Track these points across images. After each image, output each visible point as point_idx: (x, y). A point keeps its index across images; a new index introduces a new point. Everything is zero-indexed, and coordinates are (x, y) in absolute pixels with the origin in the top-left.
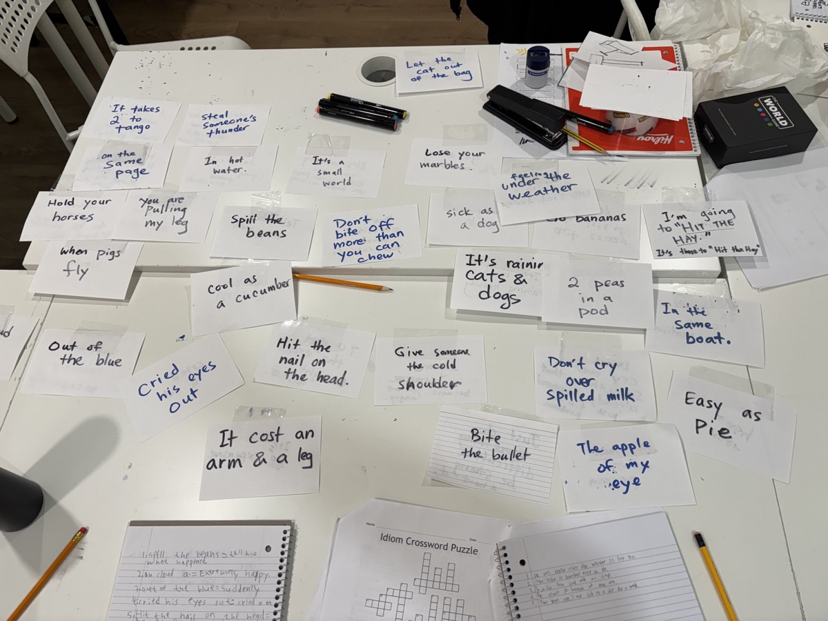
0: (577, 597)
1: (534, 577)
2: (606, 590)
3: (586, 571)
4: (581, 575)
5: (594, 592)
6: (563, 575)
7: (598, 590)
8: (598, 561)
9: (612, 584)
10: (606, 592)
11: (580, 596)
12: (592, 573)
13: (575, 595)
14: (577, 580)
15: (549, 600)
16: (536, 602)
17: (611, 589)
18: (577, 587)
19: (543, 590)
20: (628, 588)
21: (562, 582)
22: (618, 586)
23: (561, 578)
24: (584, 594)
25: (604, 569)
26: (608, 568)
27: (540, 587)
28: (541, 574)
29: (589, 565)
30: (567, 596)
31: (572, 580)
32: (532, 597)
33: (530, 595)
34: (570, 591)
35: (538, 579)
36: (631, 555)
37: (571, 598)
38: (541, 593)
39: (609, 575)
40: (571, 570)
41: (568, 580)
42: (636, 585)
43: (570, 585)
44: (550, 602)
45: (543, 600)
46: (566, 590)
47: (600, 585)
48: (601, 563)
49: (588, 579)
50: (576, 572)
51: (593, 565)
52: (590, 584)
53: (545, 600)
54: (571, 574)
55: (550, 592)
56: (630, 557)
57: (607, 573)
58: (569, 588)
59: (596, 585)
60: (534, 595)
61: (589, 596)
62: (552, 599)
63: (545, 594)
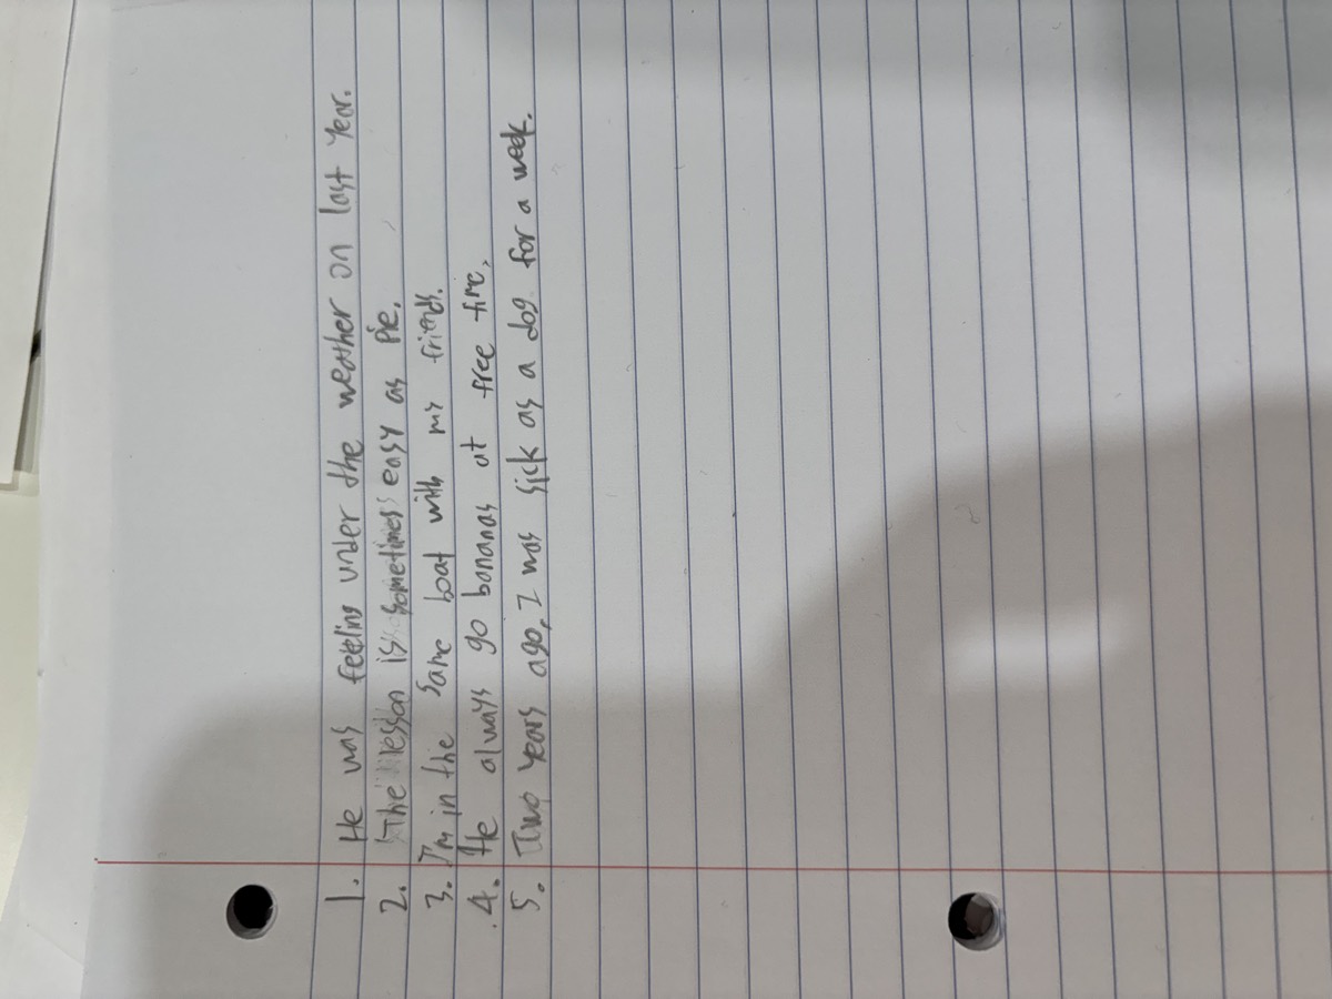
0: (529, 568)
1: (353, 852)
2: (515, 349)
3: (375, 460)
4: (396, 497)
5: (519, 438)
6: (380, 627)
7: (510, 413)
8: (330, 361)
9: (483, 291)
10: (529, 352)
11: (529, 543)
12: (393, 415)
13: (517, 583)
14: (427, 537)
15: (519, 783)
16: (521, 885)
17: (515, 315)
18: (468, 555)
19: (450, 805)
20: (524, 189)
21: (424, 652)
22: (502, 259)
23: (397, 653)
24: (520, 516)
25: (387, 328)
26: (378, 298)
27: (428, 824)
28: (345, 795)
29: (343, 426)
30: (516, 637)
31: (423, 577)
32: (481, 902)
33: (469, 914)
34: (485, 609)
35: (374, 826)
36: (328, 115)
37: (532, 616)
38: (468, 828)
39: (425, 301)
40: (356, 558)
41: (418, 604)
42: (518, 135)
43: (450, 595)
44: (533, 782)
45: (514, 823)
46: (477, 641)
47: (482, 383)
48: (345, 335)
49: (428, 457)
50: (377, 530)
51: (346, 399)
52: (466, 456)
53: (517, 812)
54: (380, 571)
55: (468, 762)
56: (338, 129)
57: (416, 314)
58: (470, 608)
59: (473, 414)
60: (475, 881)
61: (539, 485)
62: (516, 756)
63: (480, 802)
